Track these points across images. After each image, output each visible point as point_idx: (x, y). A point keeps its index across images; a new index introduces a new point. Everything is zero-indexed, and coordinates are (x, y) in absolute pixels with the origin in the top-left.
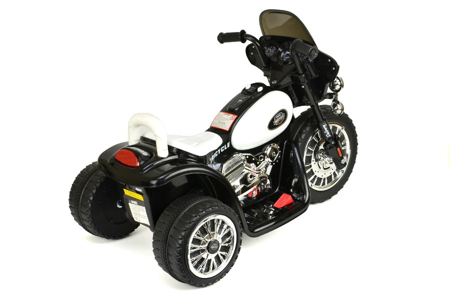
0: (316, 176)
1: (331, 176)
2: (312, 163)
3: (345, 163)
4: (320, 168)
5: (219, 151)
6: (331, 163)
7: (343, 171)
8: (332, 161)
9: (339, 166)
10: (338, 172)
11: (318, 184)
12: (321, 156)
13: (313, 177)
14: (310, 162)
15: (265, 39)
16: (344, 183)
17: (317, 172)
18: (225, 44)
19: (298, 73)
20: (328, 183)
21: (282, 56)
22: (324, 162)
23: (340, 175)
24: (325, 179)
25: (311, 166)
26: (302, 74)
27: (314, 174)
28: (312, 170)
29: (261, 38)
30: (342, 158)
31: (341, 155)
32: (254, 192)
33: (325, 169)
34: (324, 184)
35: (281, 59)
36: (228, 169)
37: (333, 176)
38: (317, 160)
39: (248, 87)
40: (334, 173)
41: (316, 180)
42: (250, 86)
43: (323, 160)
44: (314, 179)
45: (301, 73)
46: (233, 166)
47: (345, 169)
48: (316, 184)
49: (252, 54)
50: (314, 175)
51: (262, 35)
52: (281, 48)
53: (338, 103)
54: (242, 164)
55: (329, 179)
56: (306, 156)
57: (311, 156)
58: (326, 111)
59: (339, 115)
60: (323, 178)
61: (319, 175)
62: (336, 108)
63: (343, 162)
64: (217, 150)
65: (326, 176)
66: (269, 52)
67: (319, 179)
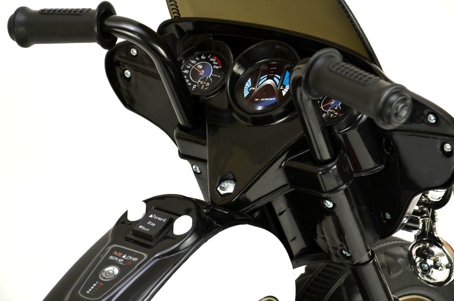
15: (179, 29)
18: (38, 49)
19: (312, 158)
21: (246, 93)
26: (328, 162)
29: (164, 26)
35: (245, 105)
39: (137, 213)
42: (144, 207)
45: (327, 155)
49: (128, 73)
51: (167, 16)
52: (243, 65)
53: (437, 242)
58: (390, 259)
59: (440, 284)
62: (430, 262)
66: (195, 74)
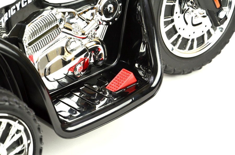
0: (179, 36)
1: (203, 36)
2: (175, 17)
3: (226, 18)
4: (187, 23)
5: (18, 5)
6: (204, 17)
7: (222, 28)
8: (205, 14)
9: (216, 22)
10: (215, 30)
11: (182, 47)
12: (188, 6)
13: (175, 37)
14: (172, 15)
16: (222, 47)
17: (182, 29)
20: (198, 45)
22: (194, 16)
23: (217, 34)
24: (193, 40)
25: (172, 21)
27: (176, 32)
28: (174, 26)
30: (220, 9)
31: (218, 5)
32: (78, 67)
33: (194, 25)
34: (191, 48)
36: (33, 34)
37: (206, 37)
38: (183, 12)
40: (209, 32)
41: (180, 40)
43: (192, 11)
44: (177, 40)
46: (41, 29)
47: (225, 26)
48: (179, 48)
50: (177, 34)
54: (57, 26)
55: (201, 40)
56: (166, 5)
57: (174, 5)
60: (191, 38)
61: (184, 34)
63: (222, 15)
64: (14, 4)
65: (195, 37)
67: (185, 41)
